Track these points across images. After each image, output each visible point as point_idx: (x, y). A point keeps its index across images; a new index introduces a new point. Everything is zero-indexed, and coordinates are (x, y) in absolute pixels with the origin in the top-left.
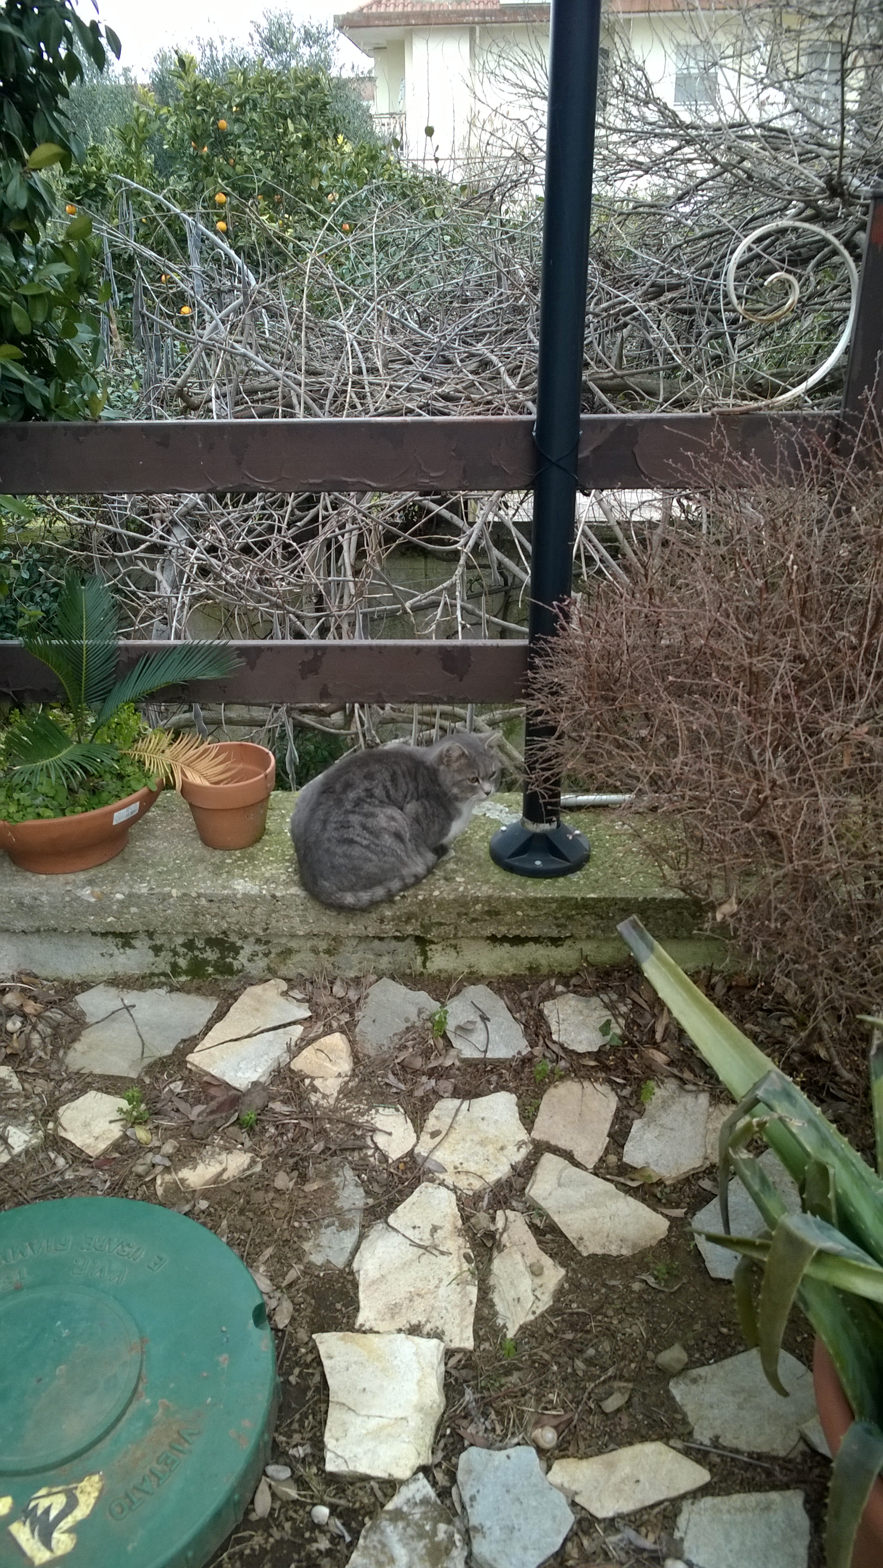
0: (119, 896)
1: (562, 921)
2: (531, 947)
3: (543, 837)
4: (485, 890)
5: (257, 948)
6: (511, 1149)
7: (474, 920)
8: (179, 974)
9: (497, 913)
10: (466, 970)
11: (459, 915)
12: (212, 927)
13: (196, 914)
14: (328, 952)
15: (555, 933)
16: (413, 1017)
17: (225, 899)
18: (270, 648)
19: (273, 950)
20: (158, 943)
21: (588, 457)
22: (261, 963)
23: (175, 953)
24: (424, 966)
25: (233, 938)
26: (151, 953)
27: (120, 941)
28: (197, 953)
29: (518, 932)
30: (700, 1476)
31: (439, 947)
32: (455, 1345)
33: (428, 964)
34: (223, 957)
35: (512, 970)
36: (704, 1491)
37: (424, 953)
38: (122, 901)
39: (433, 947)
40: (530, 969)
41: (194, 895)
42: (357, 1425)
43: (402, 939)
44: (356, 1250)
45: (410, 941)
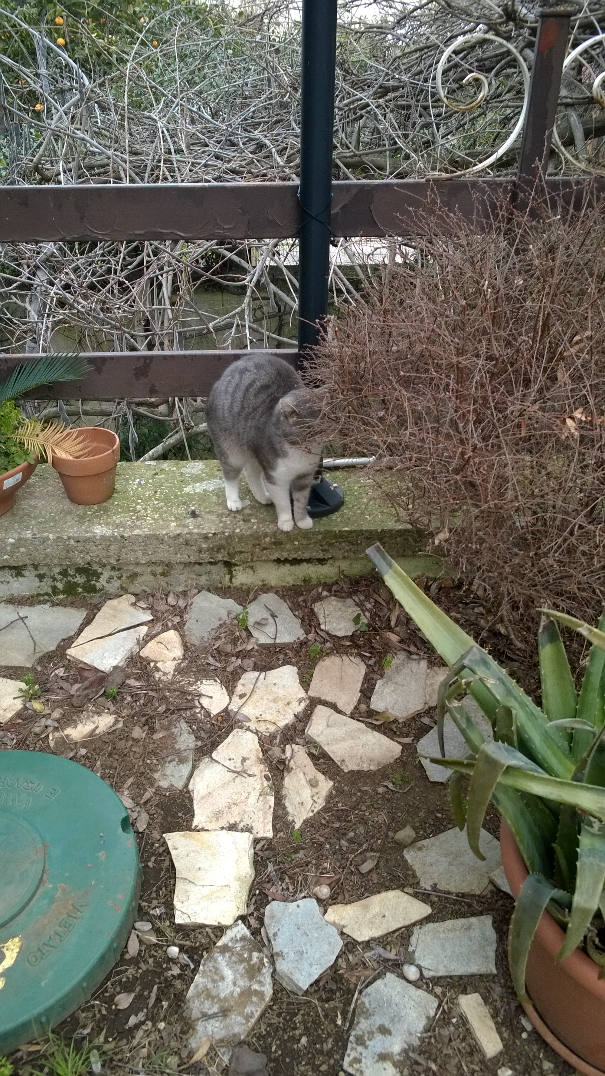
0: (11, 540)
1: (326, 547)
2: (305, 566)
4: (272, 528)
5: (112, 573)
6: (295, 704)
7: (265, 549)
8: (58, 594)
9: (281, 543)
10: (260, 583)
11: (254, 545)
12: (80, 560)
13: (68, 551)
14: (163, 574)
15: (321, 556)
16: (225, 617)
17: (88, 540)
18: (112, 358)
19: (124, 575)
20: (42, 572)
21: (337, 213)
22: (116, 584)
23: (54, 579)
24: (231, 582)
25: (95, 567)
26: (37, 579)
27: (14, 573)
28: (70, 578)
29: (295, 556)
30: (424, 910)
31: (241, 568)
32: (260, 835)
33: (233, 580)
34: (88, 581)
35: (291, 582)
36: (428, 919)
37: (230, 573)
38: (14, 544)
39: (236, 568)
40: (304, 581)
41: (65, 537)
42: (196, 892)
43: (215, 564)
44: (191, 776)
45: (221, 565)
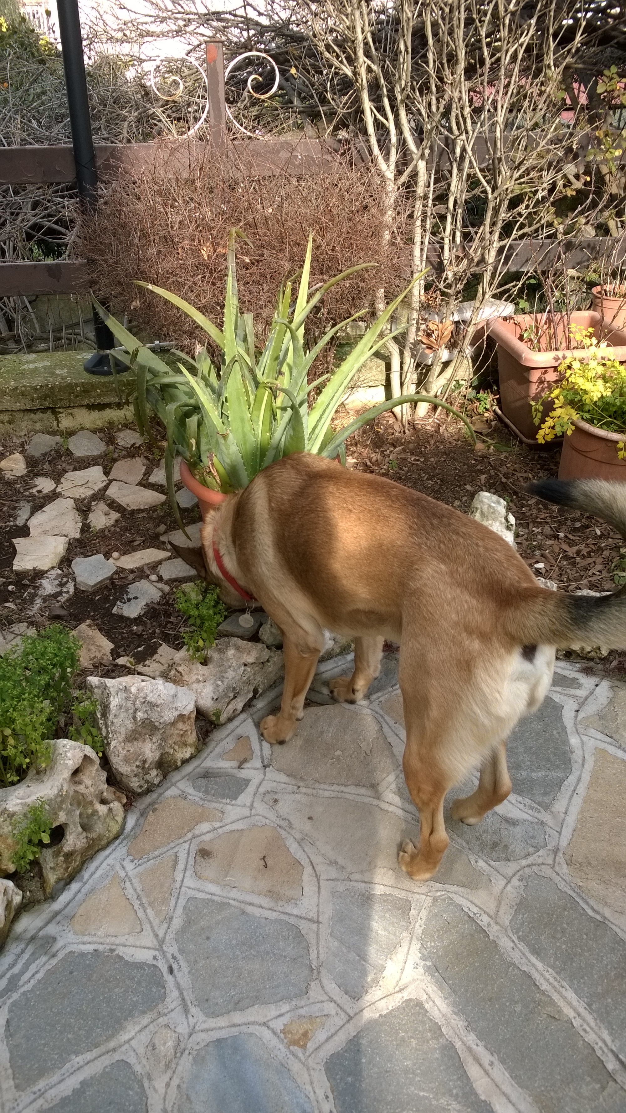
2: (107, 410)
4: (86, 380)
6: (99, 483)
7: (77, 396)
9: (88, 392)
10: (78, 426)
11: (70, 394)
14: (9, 422)
15: (117, 401)
21: (100, 165)
24: (58, 425)
29: (99, 401)
30: (167, 555)
31: (63, 415)
32: (72, 537)
35: (101, 424)
37: (57, 419)
42: (28, 558)
43: (44, 410)
44: (27, 520)
45: (49, 412)
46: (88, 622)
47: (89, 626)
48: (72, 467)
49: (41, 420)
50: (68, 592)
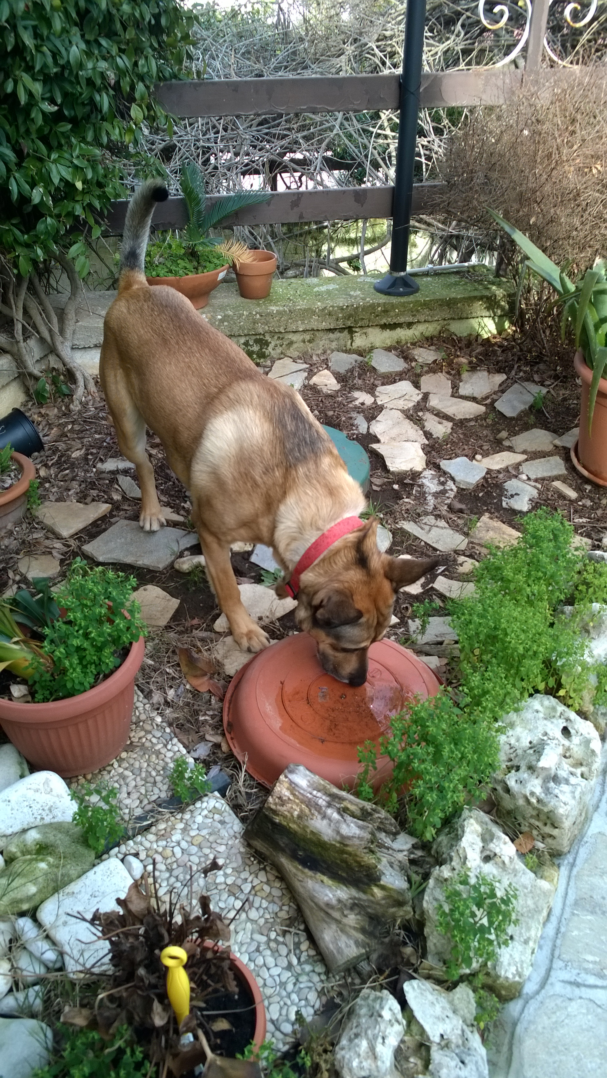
0: (219, 317)
1: (415, 313)
2: (399, 330)
3: (402, 278)
4: (381, 301)
5: (278, 341)
6: (415, 396)
7: (377, 316)
9: (388, 311)
10: (370, 346)
12: (261, 330)
13: (254, 323)
14: (310, 341)
16: (353, 361)
17: (268, 314)
19: (285, 343)
21: (421, 92)
22: (279, 350)
24: (353, 344)
28: (249, 347)
29: (394, 322)
30: (525, 457)
31: (359, 333)
32: (422, 443)
34: (261, 349)
35: (389, 344)
36: (527, 460)
37: (352, 338)
38: (221, 320)
39: (356, 334)
40: (397, 342)
41: (254, 313)
42: (397, 461)
43: (342, 330)
44: (368, 428)
45: (346, 332)
46: (487, 515)
47: (491, 518)
48: (379, 382)
49: (338, 339)
50: (452, 490)
